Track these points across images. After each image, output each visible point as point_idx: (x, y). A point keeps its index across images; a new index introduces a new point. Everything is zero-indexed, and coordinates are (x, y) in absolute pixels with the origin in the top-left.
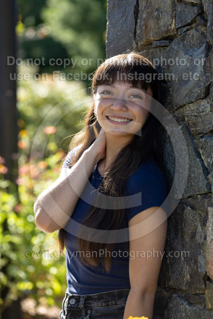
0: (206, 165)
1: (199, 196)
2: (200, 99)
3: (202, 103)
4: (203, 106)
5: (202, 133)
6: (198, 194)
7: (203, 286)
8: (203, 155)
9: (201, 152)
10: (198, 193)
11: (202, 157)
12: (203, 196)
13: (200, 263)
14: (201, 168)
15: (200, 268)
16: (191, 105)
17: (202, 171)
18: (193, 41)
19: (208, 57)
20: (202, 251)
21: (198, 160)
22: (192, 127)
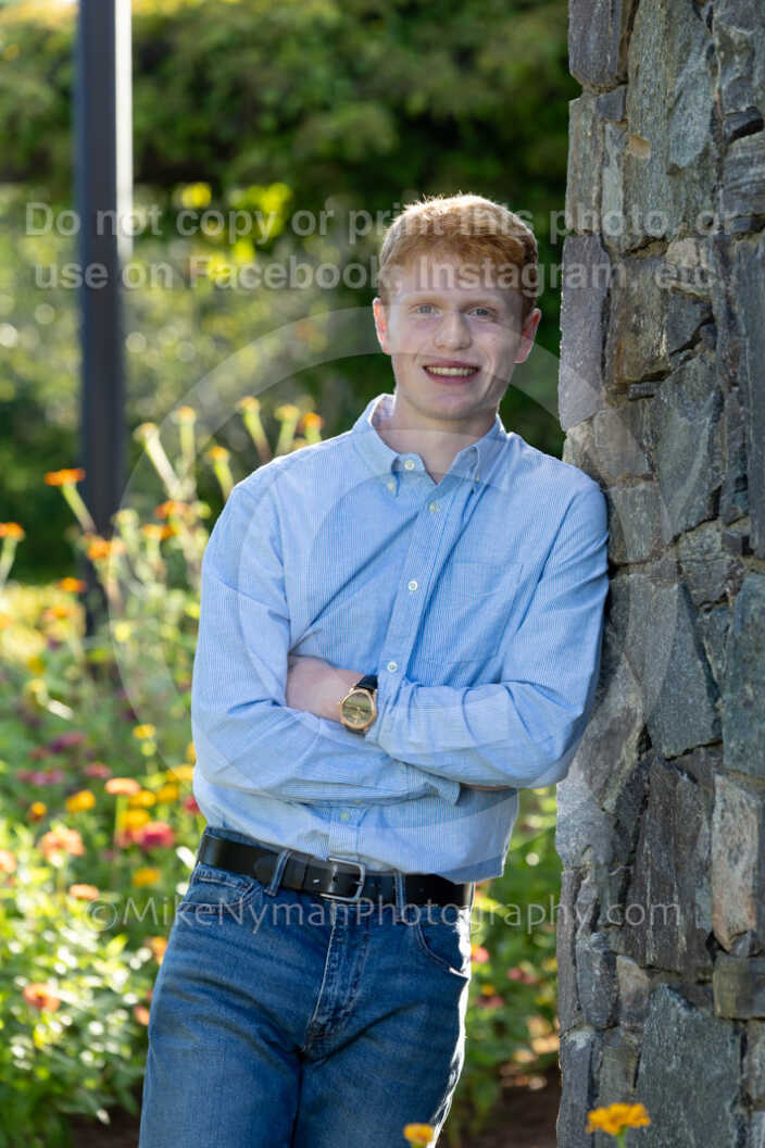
0: (715, 676)
1: (702, 750)
2: (704, 521)
3: (708, 532)
4: (710, 536)
5: (709, 602)
6: (699, 746)
7: (709, 962)
8: (710, 653)
9: (706, 647)
10: (699, 743)
11: (709, 657)
12: (710, 749)
13: (700, 908)
14: (705, 685)
15: (699, 920)
16: (689, 534)
17: (705, 692)
18: (698, 385)
19: (720, 423)
20: (705, 880)
21: (700, 663)
22: (693, 588)
